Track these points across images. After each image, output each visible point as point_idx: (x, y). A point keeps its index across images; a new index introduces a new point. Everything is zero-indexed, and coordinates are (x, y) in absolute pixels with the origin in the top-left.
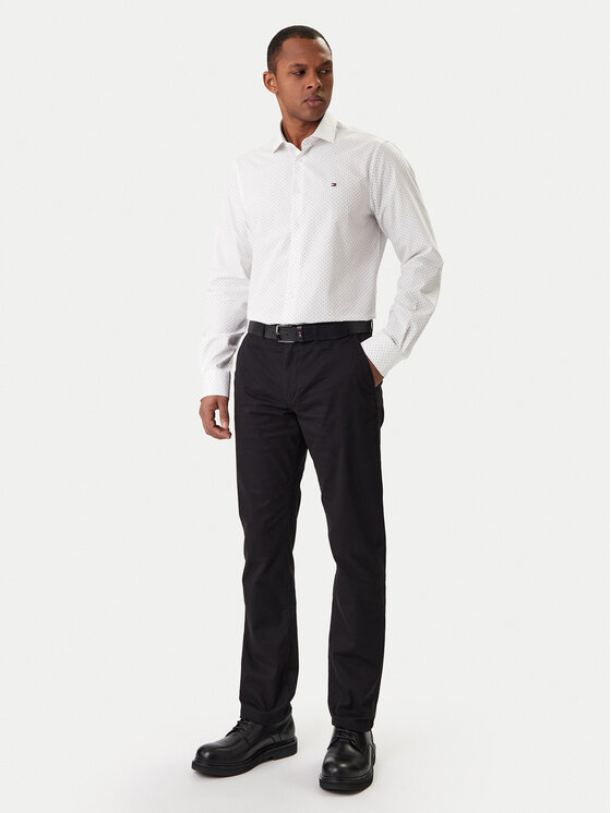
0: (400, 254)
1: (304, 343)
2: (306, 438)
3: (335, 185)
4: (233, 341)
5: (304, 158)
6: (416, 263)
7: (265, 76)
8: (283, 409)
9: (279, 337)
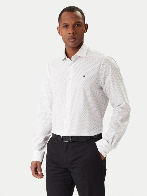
0: (113, 105)
1: (72, 142)
2: (74, 180)
3: (84, 76)
4: (46, 139)
5: (73, 64)
6: (119, 109)
7: (58, 28)
8: (64, 168)
9: (62, 139)
